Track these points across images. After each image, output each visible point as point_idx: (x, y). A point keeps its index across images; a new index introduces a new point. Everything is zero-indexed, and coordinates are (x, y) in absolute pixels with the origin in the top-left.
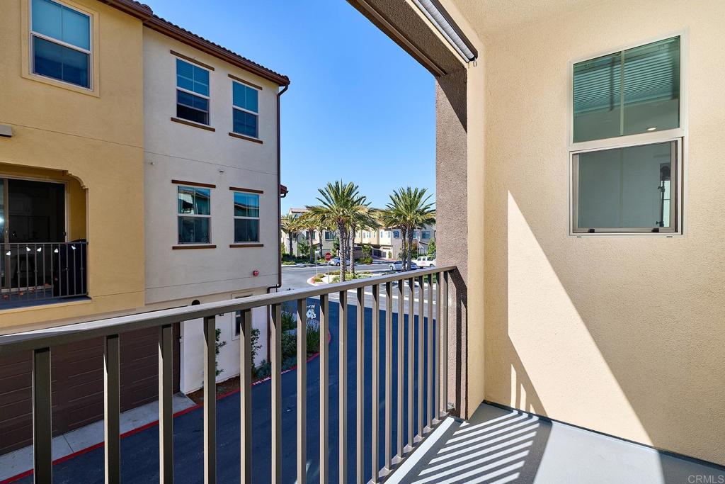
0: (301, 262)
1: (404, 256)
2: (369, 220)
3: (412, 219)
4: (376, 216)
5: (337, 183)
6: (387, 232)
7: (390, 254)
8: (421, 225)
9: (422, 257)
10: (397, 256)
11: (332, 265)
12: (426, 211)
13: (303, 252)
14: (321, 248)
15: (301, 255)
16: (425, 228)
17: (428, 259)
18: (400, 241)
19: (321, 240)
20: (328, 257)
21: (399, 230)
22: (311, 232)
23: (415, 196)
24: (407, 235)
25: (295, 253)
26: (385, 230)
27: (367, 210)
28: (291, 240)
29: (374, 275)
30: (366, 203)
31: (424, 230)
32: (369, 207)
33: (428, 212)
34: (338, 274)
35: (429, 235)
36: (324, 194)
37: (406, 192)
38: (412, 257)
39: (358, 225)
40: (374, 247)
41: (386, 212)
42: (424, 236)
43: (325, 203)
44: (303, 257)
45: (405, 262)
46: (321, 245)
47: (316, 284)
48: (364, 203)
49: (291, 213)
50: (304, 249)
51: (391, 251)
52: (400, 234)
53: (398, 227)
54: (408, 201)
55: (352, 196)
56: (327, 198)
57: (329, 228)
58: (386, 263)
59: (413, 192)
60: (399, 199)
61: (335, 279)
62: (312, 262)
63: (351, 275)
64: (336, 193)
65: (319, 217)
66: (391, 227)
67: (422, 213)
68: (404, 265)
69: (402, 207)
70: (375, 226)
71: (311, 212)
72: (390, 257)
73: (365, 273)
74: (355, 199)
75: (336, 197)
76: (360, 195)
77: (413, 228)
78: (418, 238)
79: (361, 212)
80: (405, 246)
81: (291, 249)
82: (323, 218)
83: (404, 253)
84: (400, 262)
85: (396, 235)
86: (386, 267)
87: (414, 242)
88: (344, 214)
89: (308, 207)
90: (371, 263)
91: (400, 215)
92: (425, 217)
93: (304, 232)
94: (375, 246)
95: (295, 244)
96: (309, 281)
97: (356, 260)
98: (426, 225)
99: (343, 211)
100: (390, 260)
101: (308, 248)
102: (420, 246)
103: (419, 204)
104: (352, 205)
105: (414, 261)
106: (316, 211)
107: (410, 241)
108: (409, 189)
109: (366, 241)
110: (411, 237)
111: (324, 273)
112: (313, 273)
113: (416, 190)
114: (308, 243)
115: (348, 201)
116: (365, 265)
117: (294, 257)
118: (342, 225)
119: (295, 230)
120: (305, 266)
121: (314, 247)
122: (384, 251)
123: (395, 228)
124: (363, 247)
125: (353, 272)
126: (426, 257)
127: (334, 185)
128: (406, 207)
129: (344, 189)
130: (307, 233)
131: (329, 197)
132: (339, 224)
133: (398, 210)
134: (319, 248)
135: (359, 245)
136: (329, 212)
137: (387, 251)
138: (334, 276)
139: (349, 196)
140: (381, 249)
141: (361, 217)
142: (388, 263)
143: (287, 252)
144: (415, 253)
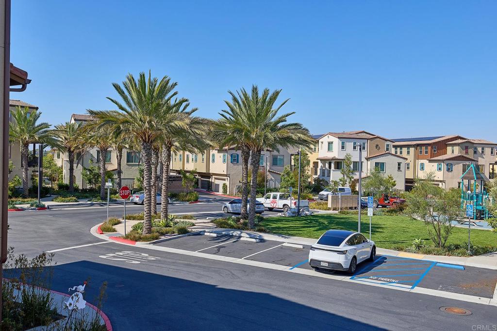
0: (87, 197)
1: (245, 191)
2: (192, 137)
3: (258, 137)
4: (201, 131)
5: (142, 76)
6: (222, 155)
7: (225, 186)
8: (273, 146)
9: (272, 194)
10: (235, 191)
11: (136, 203)
12: (280, 125)
13: (90, 182)
14: (119, 177)
15: (88, 187)
16: (278, 151)
17: (281, 197)
18: (239, 168)
19: (119, 164)
20: (127, 192)
21: (239, 152)
22: (104, 153)
23: (264, 101)
24: (250, 161)
25: (79, 183)
26: (219, 151)
27: (187, 121)
28: (71, 162)
29: (199, 221)
30: (188, 110)
31: (275, 153)
32: (194, 115)
33: (283, 127)
34: (142, 218)
35: (283, 160)
36: (121, 93)
37: (250, 94)
38: (258, 192)
39: (177, 144)
40: (202, 177)
41: (219, 125)
42: (275, 161)
43: (121, 108)
44: (91, 190)
45: (247, 201)
46: (119, 172)
47: (105, 237)
48: (187, 110)
49: (73, 121)
50: (93, 177)
51: (227, 183)
52: (241, 159)
53: (238, 148)
54: (253, 108)
55: (166, 98)
56: (125, 98)
57: (131, 147)
58: (217, 201)
59: (260, 95)
60: (239, 106)
61: (135, 228)
62: (104, 198)
63: (162, 221)
64: (141, 93)
65: (111, 130)
66: (227, 148)
67: (274, 128)
68: (246, 206)
69: (243, 119)
70: (203, 147)
71: (98, 121)
72: (225, 191)
73: (185, 217)
74: (172, 102)
75: (140, 98)
76: (179, 98)
77: (259, 151)
78: (266, 164)
79: (178, 123)
80: (247, 177)
81: (72, 178)
82: (118, 133)
83: (246, 188)
84: (239, 202)
85: (235, 160)
86: (219, 208)
87: (261, 171)
88: (152, 126)
89: (91, 112)
90: (196, 201)
91: (240, 131)
92: (278, 134)
93: (94, 152)
94: (202, 175)
95: (78, 171)
96: (94, 231)
97: (174, 196)
98: (279, 147)
99: (150, 122)
100: (226, 197)
101: (98, 175)
102: (270, 177)
103: (270, 115)
104: (167, 112)
105: (260, 200)
106: (105, 118)
107: (255, 171)
108: (255, 90)
109: (190, 167)
110: (256, 163)
111: (120, 216)
112: (102, 216)
113: (266, 93)
114: (99, 168)
115: (159, 105)
116: (187, 204)
117: (77, 190)
118: (149, 142)
119: (77, 148)
120: (92, 205)
121: (109, 175)
122: (217, 182)
123: (233, 149)
124: (185, 177)
125: (166, 216)
126: (278, 194)
127: (137, 78)
128: (250, 117)
129: (153, 85)
130: (98, 152)
131: (129, 97)
132: (144, 141)
133: (237, 122)
134: (116, 176)
135: (179, 172)
136: (127, 122)
137: (221, 183)
138: (136, 222)
139: (162, 98)
140: (212, 180)
141: (178, 132)
142: (222, 200)
143: (66, 181)
144: (262, 188)
